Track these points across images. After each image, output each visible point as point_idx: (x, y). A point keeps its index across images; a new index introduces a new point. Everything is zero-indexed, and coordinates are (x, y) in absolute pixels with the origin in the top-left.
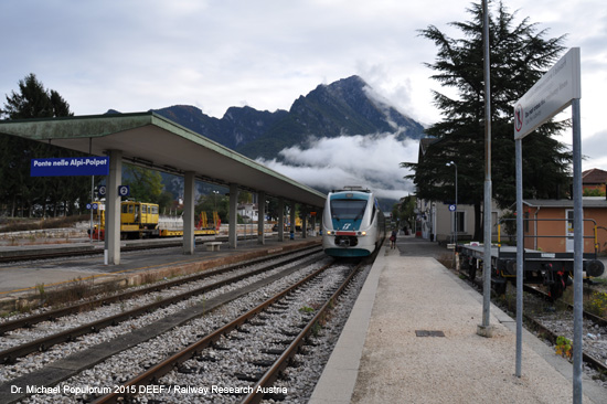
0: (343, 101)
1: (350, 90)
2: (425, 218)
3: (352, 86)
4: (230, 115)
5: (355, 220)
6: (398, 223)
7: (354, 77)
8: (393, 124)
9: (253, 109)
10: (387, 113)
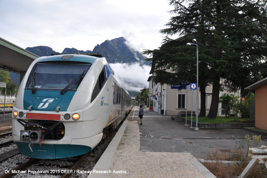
0: (116, 48)
1: (120, 43)
2: (156, 99)
3: (121, 41)
4: (65, 52)
5: (63, 92)
6: (139, 102)
7: (122, 37)
8: (138, 59)
9: (76, 50)
10: (135, 54)
